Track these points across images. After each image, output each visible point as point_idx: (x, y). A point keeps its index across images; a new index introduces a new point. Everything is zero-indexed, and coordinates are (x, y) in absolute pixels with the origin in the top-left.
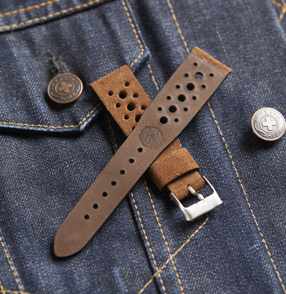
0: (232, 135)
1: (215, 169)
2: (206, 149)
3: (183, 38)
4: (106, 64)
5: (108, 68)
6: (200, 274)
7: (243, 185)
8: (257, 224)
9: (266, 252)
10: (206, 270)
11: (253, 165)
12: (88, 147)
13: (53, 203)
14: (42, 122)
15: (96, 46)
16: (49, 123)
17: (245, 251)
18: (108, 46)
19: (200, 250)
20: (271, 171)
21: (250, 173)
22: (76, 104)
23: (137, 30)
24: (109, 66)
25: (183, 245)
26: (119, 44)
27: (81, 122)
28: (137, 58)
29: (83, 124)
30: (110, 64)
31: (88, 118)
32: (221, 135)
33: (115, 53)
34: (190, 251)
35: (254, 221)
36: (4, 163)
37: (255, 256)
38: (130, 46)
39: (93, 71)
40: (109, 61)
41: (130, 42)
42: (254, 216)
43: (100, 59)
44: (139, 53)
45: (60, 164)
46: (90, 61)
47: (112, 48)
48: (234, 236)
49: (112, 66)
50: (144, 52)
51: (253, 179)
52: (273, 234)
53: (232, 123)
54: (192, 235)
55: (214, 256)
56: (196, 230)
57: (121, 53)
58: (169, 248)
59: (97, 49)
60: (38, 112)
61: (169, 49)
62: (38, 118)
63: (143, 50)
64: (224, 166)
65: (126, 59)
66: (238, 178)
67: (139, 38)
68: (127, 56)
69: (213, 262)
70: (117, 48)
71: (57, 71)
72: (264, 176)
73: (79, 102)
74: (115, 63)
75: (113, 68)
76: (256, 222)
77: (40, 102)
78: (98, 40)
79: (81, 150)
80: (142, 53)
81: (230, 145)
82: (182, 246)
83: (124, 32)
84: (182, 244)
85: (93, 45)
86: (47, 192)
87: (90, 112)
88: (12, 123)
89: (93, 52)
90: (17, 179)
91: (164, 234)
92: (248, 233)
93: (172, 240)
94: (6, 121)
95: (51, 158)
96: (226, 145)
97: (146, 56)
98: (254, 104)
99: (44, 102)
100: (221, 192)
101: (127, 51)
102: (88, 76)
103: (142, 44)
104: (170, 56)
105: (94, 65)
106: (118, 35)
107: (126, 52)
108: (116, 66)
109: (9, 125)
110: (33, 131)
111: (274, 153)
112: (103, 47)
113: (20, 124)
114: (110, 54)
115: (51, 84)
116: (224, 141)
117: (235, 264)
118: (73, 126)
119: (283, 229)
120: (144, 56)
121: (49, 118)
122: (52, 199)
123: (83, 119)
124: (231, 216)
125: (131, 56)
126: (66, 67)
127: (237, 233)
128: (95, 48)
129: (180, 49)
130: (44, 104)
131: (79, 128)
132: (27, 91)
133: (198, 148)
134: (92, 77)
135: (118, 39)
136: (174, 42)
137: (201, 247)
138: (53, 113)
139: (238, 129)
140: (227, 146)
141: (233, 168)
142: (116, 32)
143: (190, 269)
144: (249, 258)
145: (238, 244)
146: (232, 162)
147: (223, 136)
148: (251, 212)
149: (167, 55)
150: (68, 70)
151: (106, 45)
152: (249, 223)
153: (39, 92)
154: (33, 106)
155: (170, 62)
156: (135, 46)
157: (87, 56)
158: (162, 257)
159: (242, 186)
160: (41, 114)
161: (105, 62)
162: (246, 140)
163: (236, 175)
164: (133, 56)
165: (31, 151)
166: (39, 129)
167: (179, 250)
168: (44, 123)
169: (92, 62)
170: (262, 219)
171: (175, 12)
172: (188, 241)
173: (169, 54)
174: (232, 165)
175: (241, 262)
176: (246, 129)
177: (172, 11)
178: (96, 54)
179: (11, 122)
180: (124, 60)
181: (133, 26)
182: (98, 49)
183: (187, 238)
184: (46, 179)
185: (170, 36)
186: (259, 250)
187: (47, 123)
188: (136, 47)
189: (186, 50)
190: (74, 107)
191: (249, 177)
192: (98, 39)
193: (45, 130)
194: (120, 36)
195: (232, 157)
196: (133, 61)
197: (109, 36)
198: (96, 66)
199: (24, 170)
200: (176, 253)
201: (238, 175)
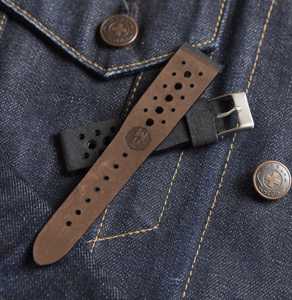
0: (236, 167)
1: (196, 188)
2: (203, 164)
3: (259, 51)
4: (171, 31)
5: (169, 36)
6: (110, 271)
7: (210, 219)
8: (194, 262)
9: (182, 291)
10: (119, 271)
11: (232, 207)
12: (101, 96)
13: (35, 125)
14: (78, 48)
15: (174, 10)
16: (83, 53)
17: (165, 278)
18: (185, 16)
19: (127, 251)
20: (244, 223)
21: (224, 212)
22: (119, 51)
23: (222, 19)
24: (172, 35)
25: (116, 237)
26: (195, 21)
27: (110, 69)
28: (201, 43)
29: (111, 72)
30: (174, 34)
31: (119, 69)
32: (226, 161)
33: (186, 26)
34: (118, 246)
35: (194, 256)
36: (19, 63)
37: (169, 288)
38: (204, 28)
39: (155, 30)
40: (175, 30)
41: (207, 25)
42: (198, 253)
43: (169, 23)
44: (207, 41)
45: (67, 95)
46: (160, 20)
47: (187, 21)
48: (166, 258)
49: (175, 36)
50: (212, 42)
51: (223, 220)
52: (201, 279)
53: (245, 155)
54: (130, 233)
55: (135, 264)
56: (138, 231)
57: (191, 30)
58: (101, 231)
59: (173, 13)
60: (80, 37)
61: (238, 53)
62: (77, 42)
63: (213, 39)
64: (207, 190)
65: (191, 38)
66: (210, 209)
67: (219, 27)
68: (194, 36)
69: (130, 268)
70: (191, 23)
71: (125, 11)
72: (235, 223)
73: (124, 50)
74: (179, 35)
75: (174, 38)
76: (195, 259)
77: (89, 29)
78: (180, 6)
79: (94, 95)
80: (210, 42)
81: (228, 175)
82: (114, 236)
83: (209, 13)
84: (116, 235)
85: (173, 7)
86: (38, 113)
87: (125, 65)
88: (51, 33)
89: (168, 13)
90: (20, 84)
91: (106, 215)
92: (181, 264)
93: (109, 225)
94: (47, 27)
95: (63, 85)
96: (224, 172)
97: (212, 46)
98: (277, 151)
99: (93, 32)
100: (187, 212)
101: (198, 31)
102: (148, 32)
103: (217, 34)
104: (233, 60)
105: (160, 25)
106: (201, 12)
107: (196, 31)
108: (178, 38)
109: (47, 32)
110: (64, 50)
111: (259, 208)
112: (180, 14)
113: (57, 37)
114: (181, 25)
115: (110, 20)
116: (226, 167)
117: (148, 283)
118: (101, 68)
119: (213, 282)
120: (209, 45)
121: (86, 48)
122: (37, 122)
123: (114, 67)
124: (178, 239)
125: (198, 39)
126: (137, 12)
127: (171, 258)
128: (173, 11)
129: (248, 60)
130: (91, 33)
131: (105, 73)
132: (85, 12)
133: (197, 159)
134: (150, 35)
135: (198, 15)
136: (247, 50)
137: (130, 249)
138: (95, 46)
139: (246, 164)
140: (224, 174)
141: (214, 197)
142: (202, 8)
143: (105, 262)
144: (164, 286)
145: (164, 268)
146: (218, 191)
147: (227, 163)
148: (198, 247)
149: (232, 58)
150: (136, 16)
151: (183, 15)
152: (188, 255)
153: (96, 19)
154: (80, 28)
155: (230, 65)
156: (209, 31)
157: (160, 14)
158: (88, 234)
159: (208, 219)
160: (82, 40)
161: (171, 29)
162: (244, 180)
163: (212, 205)
164: (199, 39)
165: (52, 67)
166: (70, 52)
167: (108, 238)
168: (78, 50)
169: (161, 22)
170: (203, 261)
171: (269, 24)
172: (123, 235)
173: (234, 58)
174: (216, 194)
175: (154, 285)
176: (252, 170)
177: (267, 21)
178: (169, 16)
179: (51, 31)
180: (188, 37)
181: (221, 12)
182: (175, 14)
183: (123, 233)
184: (46, 101)
185: (247, 42)
186: (178, 286)
187: (81, 51)
188: (208, 33)
189: (253, 64)
190: (116, 51)
191: (221, 215)
192: (182, 5)
193: (75, 56)
194: (202, 14)
195: (221, 187)
196: (197, 44)
197: (193, 8)
198: (160, 28)
199: (33, 80)
200: (104, 239)
201: (213, 206)
